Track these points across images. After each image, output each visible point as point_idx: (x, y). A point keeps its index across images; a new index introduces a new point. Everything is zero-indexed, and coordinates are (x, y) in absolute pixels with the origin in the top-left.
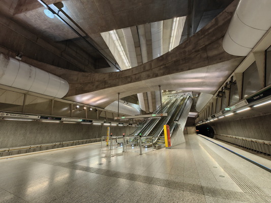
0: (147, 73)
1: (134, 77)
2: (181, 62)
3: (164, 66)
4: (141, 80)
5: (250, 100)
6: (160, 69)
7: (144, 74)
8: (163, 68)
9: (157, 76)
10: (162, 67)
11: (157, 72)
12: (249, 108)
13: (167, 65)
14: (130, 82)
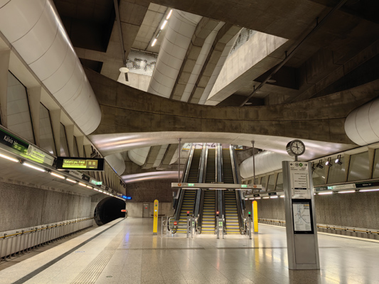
0: (252, 124)
1: (228, 123)
2: (300, 126)
3: (277, 122)
4: (240, 132)
5: (359, 185)
6: (272, 125)
7: (245, 124)
8: (276, 124)
9: (266, 133)
10: (274, 123)
11: (266, 127)
12: (354, 191)
13: (281, 123)
14: (223, 130)
